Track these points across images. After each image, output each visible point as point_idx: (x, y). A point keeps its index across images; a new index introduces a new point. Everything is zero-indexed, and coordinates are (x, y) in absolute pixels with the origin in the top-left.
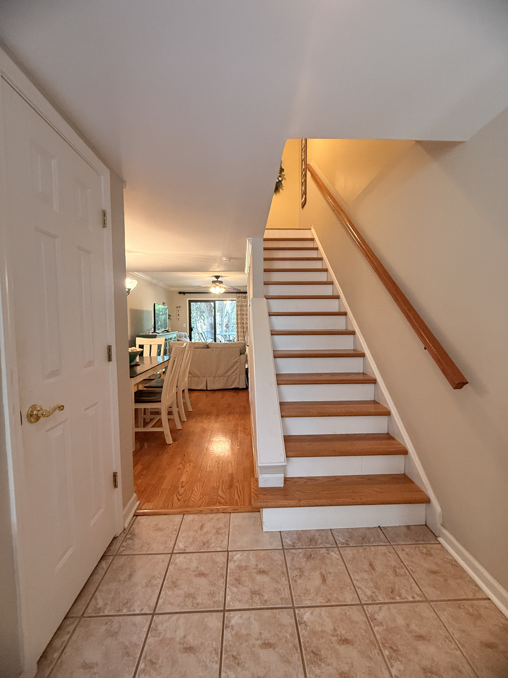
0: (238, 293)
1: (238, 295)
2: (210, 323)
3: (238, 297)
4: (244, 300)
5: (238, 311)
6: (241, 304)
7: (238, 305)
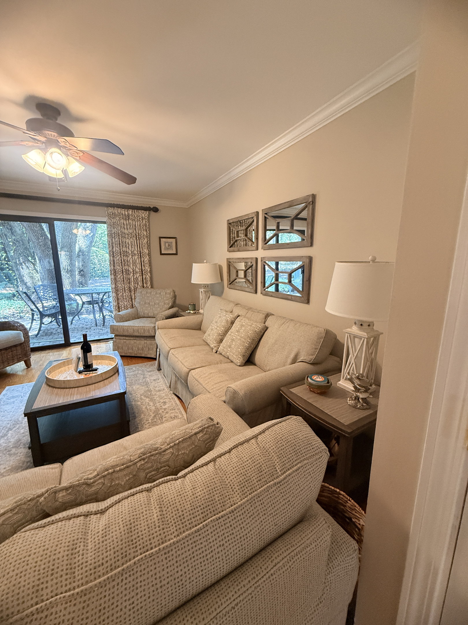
0: (111, 207)
1: (111, 210)
2: (48, 270)
3: (109, 216)
4: (125, 223)
5: (113, 246)
6: (118, 230)
7: (111, 234)
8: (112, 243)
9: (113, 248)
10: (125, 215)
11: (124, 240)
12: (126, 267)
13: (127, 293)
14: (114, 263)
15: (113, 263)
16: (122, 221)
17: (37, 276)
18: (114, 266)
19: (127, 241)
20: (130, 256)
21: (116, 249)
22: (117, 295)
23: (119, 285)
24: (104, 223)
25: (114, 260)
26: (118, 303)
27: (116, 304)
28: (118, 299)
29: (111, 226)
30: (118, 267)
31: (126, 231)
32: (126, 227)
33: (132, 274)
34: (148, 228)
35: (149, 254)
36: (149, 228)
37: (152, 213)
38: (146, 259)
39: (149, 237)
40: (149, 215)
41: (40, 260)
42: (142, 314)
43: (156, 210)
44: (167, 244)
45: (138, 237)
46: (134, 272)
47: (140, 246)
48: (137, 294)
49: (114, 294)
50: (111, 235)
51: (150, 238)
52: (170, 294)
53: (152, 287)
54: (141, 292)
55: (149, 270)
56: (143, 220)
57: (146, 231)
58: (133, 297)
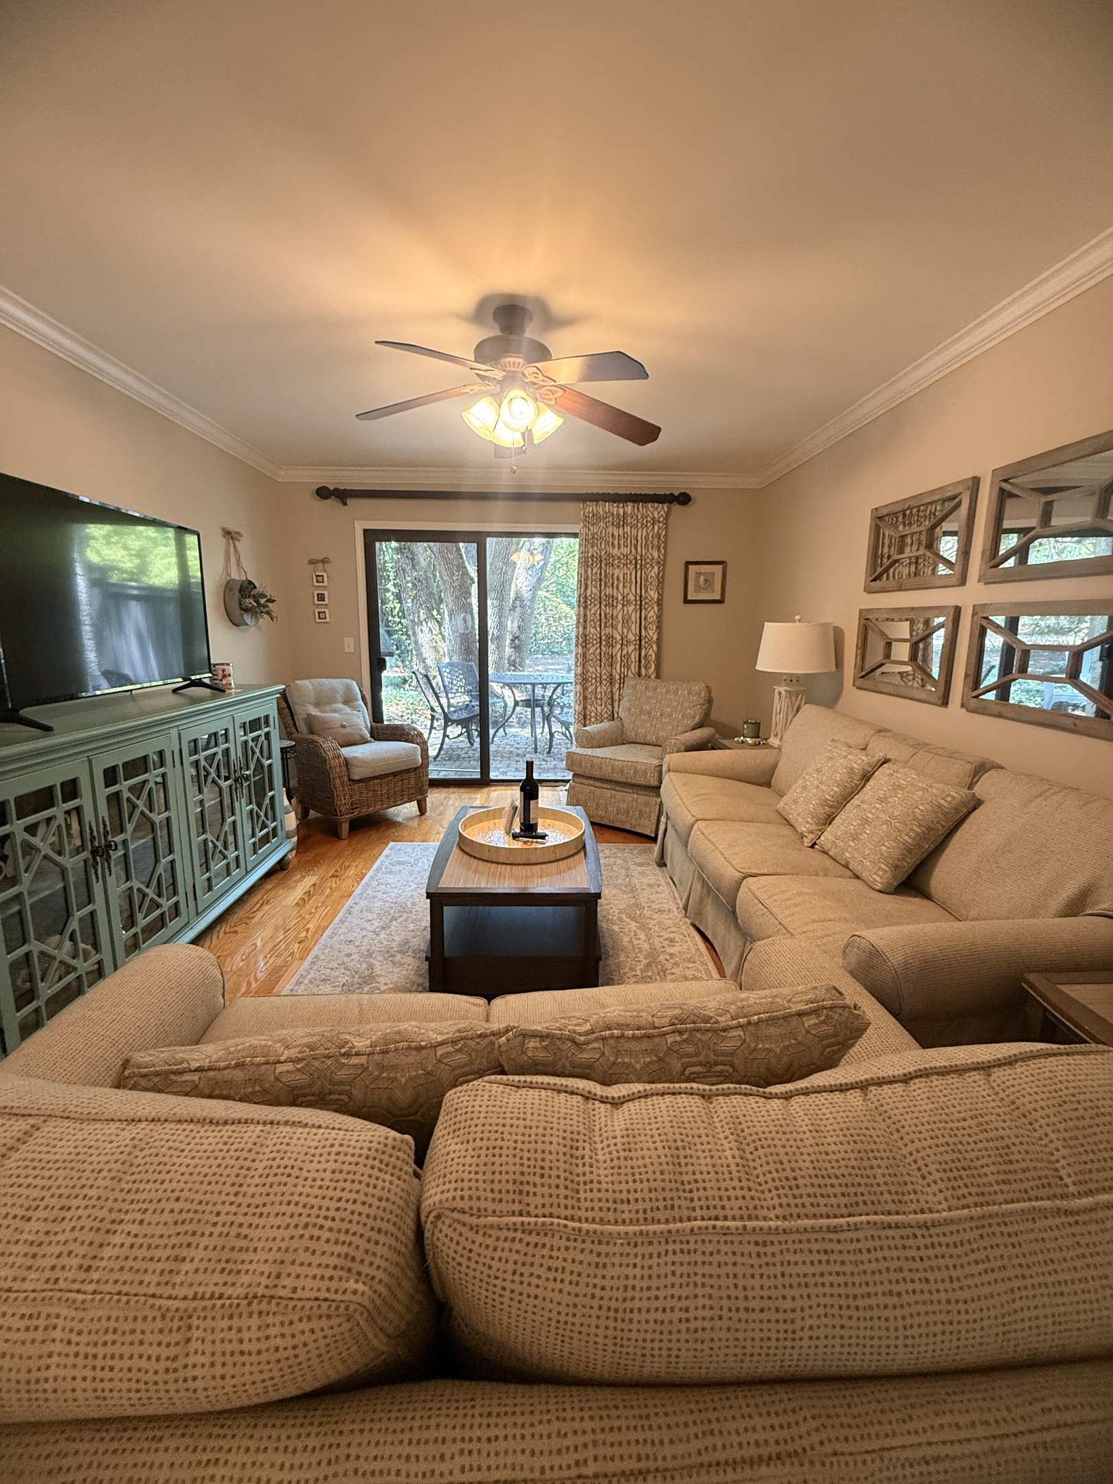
0: (592, 500)
2: (462, 635)
3: (588, 521)
4: (616, 534)
5: (586, 585)
6: (601, 550)
7: (586, 558)
8: (586, 579)
9: (586, 589)
10: (618, 515)
11: (610, 570)
12: (609, 630)
13: (603, 688)
14: (585, 621)
15: (583, 621)
16: (610, 530)
17: (444, 647)
18: (585, 628)
19: (616, 572)
20: (620, 606)
21: (593, 590)
22: (585, 689)
23: (591, 670)
24: (575, 535)
25: (585, 615)
26: (585, 708)
27: (579, 708)
28: (585, 698)
29: (588, 542)
30: (592, 630)
31: (615, 552)
32: (616, 542)
33: (619, 646)
34: (663, 543)
35: (660, 603)
36: (665, 542)
37: (676, 508)
38: (651, 613)
39: (662, 563)
40: (668, 514)
41: (450, 616)
42: (631, 735)
43: (684, 499)
44: (702, 578)
45: (639, 564)
46: (624, 642)
47: (642, 584)
48: (627, 691)
49: (579, 688)
50: (585, 562)
51: (664, 565)
52: (699, 694)
53: (658, 677)
54: (634, 687)
55: (655, 637)
56: (653, 524)
57: (659, 550)
58: (616, 697)
